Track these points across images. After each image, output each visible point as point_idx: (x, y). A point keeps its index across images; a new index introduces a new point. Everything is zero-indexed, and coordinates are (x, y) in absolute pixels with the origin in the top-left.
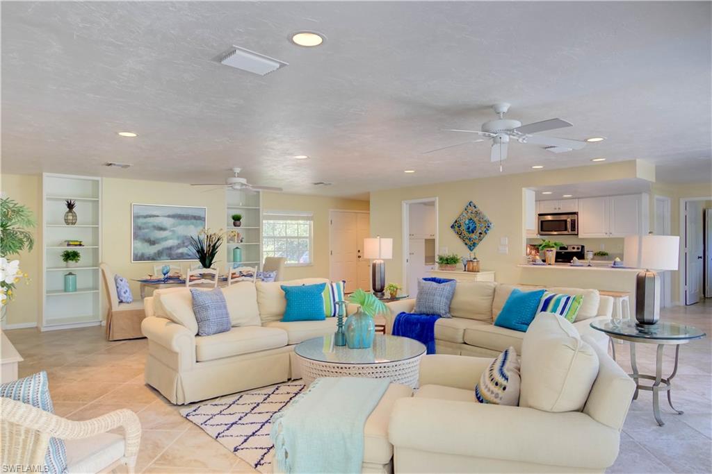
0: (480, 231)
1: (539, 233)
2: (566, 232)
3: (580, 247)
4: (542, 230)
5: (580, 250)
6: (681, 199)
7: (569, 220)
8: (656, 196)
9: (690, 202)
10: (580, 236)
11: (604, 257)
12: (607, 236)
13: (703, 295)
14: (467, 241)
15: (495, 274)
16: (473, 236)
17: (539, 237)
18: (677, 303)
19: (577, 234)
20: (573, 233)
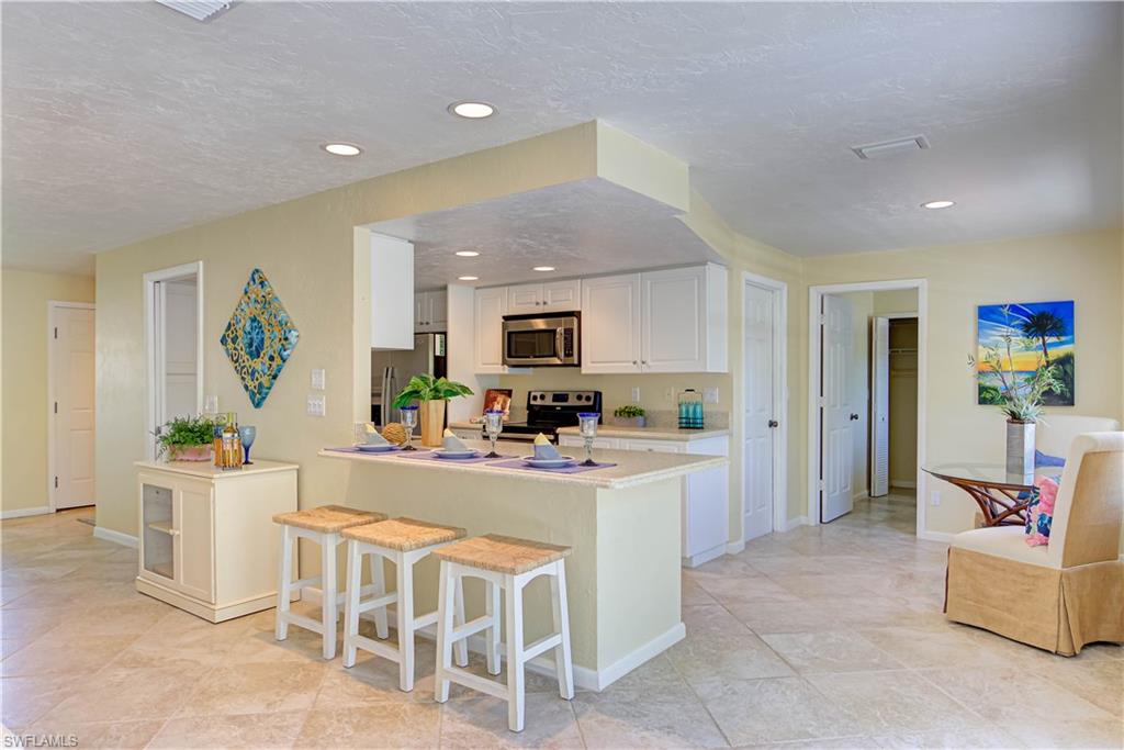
0: (271, 352)
1: (504, 363)
2: (556, 361)
3: (592, 395)
4: (510, 356)
5: (591, 403)
6: (811, 290)
7: (560, 330)
8: (746, 275)
9: (831, 295)
10: (585, 369)
11: (633, 419)
12: (634, 370)
13: (866, 492)
14: (248, 378)
15: (298, 470)
16: (258, 364)
17: (506, 370)
18: (803, 520)
19: (579, 365)
20: (569, 360)
